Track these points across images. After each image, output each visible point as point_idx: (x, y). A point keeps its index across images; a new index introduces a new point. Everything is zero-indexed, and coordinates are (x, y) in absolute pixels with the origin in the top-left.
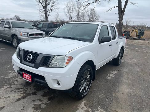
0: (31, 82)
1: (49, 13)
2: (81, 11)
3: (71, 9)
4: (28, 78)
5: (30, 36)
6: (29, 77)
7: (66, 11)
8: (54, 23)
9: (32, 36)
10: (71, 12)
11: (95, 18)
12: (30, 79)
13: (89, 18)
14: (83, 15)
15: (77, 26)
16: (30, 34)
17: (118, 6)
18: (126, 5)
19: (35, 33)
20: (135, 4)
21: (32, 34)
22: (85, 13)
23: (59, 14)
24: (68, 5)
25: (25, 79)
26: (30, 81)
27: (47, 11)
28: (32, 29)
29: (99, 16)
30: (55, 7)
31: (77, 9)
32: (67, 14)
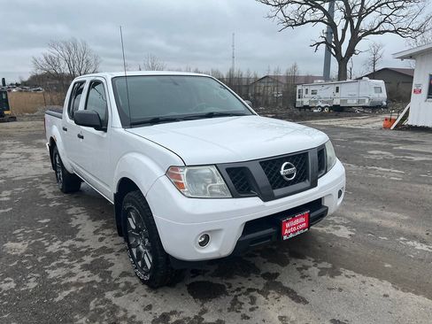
6: (302, 220)
26: (303, 229)
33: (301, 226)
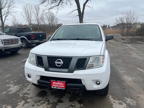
0: (64, 89)
1: (6, 17)
2: (40, 14)
3: (30, 13)
4: (59, 85)
5: (5, 42)
6: (61, 84)
7: (24, 15)
8: (24, 27)
9: (7, 42)
10: (30, 15)
11: (54, 21)
12: (63, 86)
13: (49, 21)
14: (42, 18)
15: (78, 28)
16: (5, 41)
17: (77, 10)
18: (84, 8)
19: (11, 39)
20: (91, 8)
21: (7, 41)
22: (44, 16)
23: (16, 18)
24: (25, 9)
25: (55, 88)
26: (62, 88)
27: (3, 15)
28: (2, 35)
29: (58, 18)
30: (12, 11)
31: (35, 12)
32: (26, 18)
33: (61, 86)
